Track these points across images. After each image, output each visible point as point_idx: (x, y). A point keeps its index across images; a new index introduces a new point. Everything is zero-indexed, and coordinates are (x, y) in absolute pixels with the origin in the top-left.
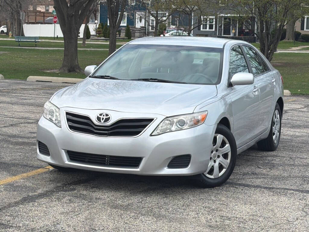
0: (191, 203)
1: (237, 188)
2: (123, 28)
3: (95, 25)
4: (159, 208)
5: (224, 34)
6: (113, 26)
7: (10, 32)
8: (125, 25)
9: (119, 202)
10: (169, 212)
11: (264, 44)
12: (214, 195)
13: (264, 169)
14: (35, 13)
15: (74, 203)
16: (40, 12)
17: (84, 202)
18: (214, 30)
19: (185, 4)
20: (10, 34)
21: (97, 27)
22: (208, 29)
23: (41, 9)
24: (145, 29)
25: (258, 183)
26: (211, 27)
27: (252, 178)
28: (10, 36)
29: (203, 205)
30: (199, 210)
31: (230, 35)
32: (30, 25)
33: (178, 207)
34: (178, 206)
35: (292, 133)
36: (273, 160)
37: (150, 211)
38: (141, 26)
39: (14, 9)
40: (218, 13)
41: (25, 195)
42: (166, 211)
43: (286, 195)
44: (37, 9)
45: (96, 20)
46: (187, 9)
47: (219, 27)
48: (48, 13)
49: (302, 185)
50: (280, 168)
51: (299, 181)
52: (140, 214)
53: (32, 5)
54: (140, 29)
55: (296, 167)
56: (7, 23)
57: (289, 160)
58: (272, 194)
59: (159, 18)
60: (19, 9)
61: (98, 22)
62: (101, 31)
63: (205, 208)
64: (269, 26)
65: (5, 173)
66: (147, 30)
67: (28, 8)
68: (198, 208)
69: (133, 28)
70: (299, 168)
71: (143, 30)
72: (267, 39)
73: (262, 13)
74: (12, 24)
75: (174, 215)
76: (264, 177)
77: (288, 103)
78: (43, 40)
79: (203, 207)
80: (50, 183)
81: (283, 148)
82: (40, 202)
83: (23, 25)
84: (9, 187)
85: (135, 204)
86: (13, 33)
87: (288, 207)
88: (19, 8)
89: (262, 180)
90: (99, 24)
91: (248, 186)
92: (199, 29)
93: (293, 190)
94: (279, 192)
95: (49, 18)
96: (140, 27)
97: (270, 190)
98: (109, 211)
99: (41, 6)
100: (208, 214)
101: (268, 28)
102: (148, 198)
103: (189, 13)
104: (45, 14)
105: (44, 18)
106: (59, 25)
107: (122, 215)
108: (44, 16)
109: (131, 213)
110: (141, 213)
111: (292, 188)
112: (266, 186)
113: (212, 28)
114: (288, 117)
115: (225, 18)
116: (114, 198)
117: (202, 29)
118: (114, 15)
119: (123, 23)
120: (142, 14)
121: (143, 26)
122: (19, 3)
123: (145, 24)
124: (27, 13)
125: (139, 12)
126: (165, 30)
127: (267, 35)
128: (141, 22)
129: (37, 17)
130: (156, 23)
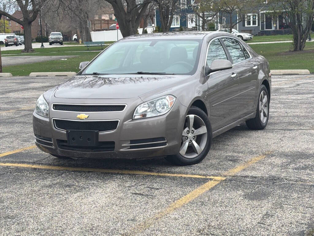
2: (177, 29)
3: (153, 28)
5: (266, 29)
6: (165, 28)
7: (80, 39)
8: (179, 26)
11: (297, 34)
14: (100, 21)
16: (104, 20)
18: (257, 25)
19: (226, 4)
20: (80, 41)
21: (154, 30)
22: (252, 25)
23: (106, 17)
24: (196, 28)
26: (254, 23)
28: (81, 43)
31: (272, 29)
32: (97, 32)
38: (192, 26)
39: (82, 19)
40: (260, 10)
44: (102, 18)
45: (153, 24)
46: (228, 9)
47: (261, 22)
48: (111, 21)
53: (97, 15)
54: (192, 29)
56: (77, 31)
59: (205, 18)
60: (86, 19)
61: (154, 25)
66: (198, 29)
67: (94, 17)
72: (299, 30)
74: (81, 32)
83: (91, 32)
86: (82, 40)
92: (244, 25)
95: (112, 25)
96: (192, 28)
99: (105, 15)
101: (299, 20)
103: (230, 12)
104: (109, 22)
105: (108, 25)
108: (108, 24)
113: (256, 24)
115: (266, 14)
117: (246, 26)
118: (166, 18)
119: (177, 25)
120: (193, 16)
121: (195, 26)
122: (86, 13)
123: (196, 25)
124: (93, 22)
125: (190, 14)
126: (214, 28)
127: (299, 26)
128: (192, 23)
129: (102, 25)
130: (203, 23)
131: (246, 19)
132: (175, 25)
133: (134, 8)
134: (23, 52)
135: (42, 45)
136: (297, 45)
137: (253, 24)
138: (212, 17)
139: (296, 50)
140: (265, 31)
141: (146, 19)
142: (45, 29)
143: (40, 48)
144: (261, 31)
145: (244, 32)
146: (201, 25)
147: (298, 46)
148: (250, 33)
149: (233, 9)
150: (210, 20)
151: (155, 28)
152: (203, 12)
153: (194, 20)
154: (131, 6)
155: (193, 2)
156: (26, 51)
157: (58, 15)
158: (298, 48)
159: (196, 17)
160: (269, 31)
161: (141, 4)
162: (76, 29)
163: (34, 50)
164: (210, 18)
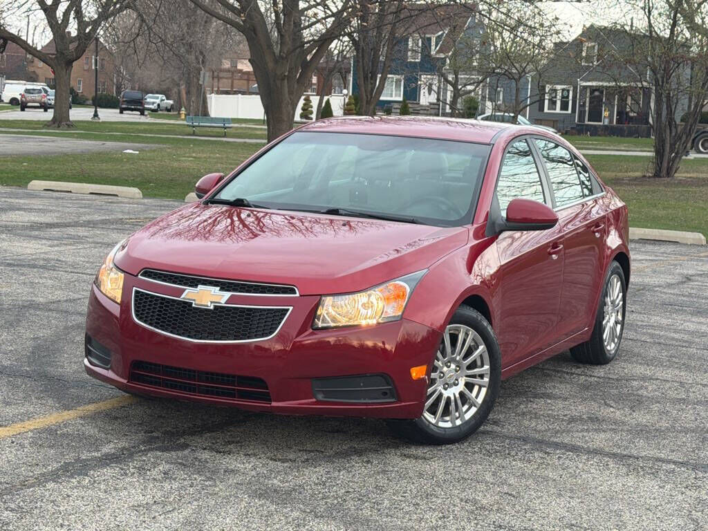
0: (436, 489)
1: (548, 453)
2: (396, 106)
3: (343, 98)
4: (359, 500)
5: (589, 121)
6: (367, 101)
7: (183, 109)
8: (401, 99)
9: (275, 481)
10: (379, 511)
11: (664, 140)
12: (493, 470)
13: (618, 409)
14: (231, 74)
15: (173, 482)
16: (241, 71)
17: (196, 479)
18: (570, 111)
21: (346, 102)
22: (558, 110)
24: (437, 107)
25: (598, 443)
26: (564, 106)
27: (587, 431)
28: (183, 117)
29: (463, 495)
30: (449, 507)
31: (601, 121)
33: (403, 499)
34: (404, 497)
35: (692, 327)
36: (641, 387)
37: (338, 506)
38: (430, 101)
40: (579, 79)
41: (70, 457)
42: (373, 507)
43: (655, 474)
44: (238, 67)
45: (345, 88)
46: (514, 71)
47: (580, 106)
49: (696, 451)
50: (655, 407)
51: (691, 442)
52: (313, 513)
54: (428, 106)
55: (690, 407)
57: (676, 390)
58: (625, 470)
59: (460, 87)
60: (201, 66)
61: (347, 92)
62: (352, 110)
63: (466, 502)
64: (674, 106)
65: (50, 402)
66: (442, 109)
67: (220, 64)
68: (448, 501)
69: (416, 106)
70: (695, 408)
71: (434, 109)
72: (668, 131)
73: (660, 80)
75: (389, 519)
76: (614, 429)
77: (697, 260)
78: (244, 125)
79: (462, 500)
80: (140, 428)
81: (669, 361)
82: (98, 476)
83: (208, 96)
84: (44, 435)
85: (309, 487)
86: (187, 110)
87: (656, 507)
88: (201, 62)
89: (608, 435)
90: (350, 97)
91: (574, 449)
92: (541, 109)
93: (675, 463)
94: (642, 468)
96: (428, 104)
97: (622, 461)
98: (243, 504)
100: (469, 519)
101: (671, 111)
102: (342, 473)
103: (517, 77)
104: (250, 76)
105: (248, 83)
106: (259, 97)
107: (270, 514)
108: (248, 80)
109: (292, 511)
110: (315, 512)
111: (673, 457)
112: (615, 450)
113: (567, 109)
114: (692, 291)
115: (593, 90)
116: (265, 472)
117: (546, 110)
118: (369, 79)
119: (396, 96)
120: (432, 79)
121: (435, 101)
122: (201, 53)
123: (438, 99)
124: (216, 74)
125: (427, 75)
126: (476, 109)
127: (669, 122)
128: (430, 94)
129: (235, 82)
130: (454, 95)
131: (547, 97)
132: (392, 96)
133: (297, 48)
134: (49, 126)
135: (96, 115)
136: (661, 163)
137: (562, 109)
138: (475, 84)
139: (657, 175)
140: (587, 125)
141: (328, 76)
142: (115, 80)
143: (90, 120)
144: (578, 125)
145: (541, 124)
146: (449, 100)
147: (663, 167)
148: (553, 127)
149: (524, 71)
150: (470, 92)
151: (349, 99)
152: (456, 74)
153: (435, 88)
154: (290, 43)
155: (436, 48)
156: (56, 125)
157: (135, 52)
158: (664, 172)
159: (439, 81)
160: (595, 126)
161: (313, 40)
162: (178, 85)
163: (71, 125)
164: (469, 88)
